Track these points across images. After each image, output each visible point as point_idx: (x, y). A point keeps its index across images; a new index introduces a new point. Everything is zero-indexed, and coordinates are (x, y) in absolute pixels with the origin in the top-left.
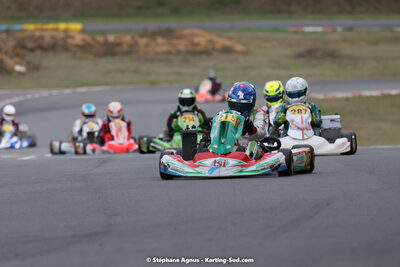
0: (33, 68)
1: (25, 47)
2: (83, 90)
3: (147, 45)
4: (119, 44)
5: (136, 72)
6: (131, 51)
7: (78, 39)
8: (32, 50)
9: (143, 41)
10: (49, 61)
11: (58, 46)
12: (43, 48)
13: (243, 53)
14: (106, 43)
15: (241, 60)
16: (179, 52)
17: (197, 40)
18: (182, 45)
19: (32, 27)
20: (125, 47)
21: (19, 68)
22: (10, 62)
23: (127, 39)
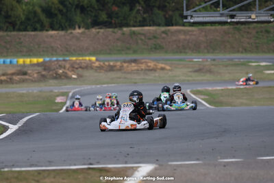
0: (80, 76)
1: (73, 67)
2: (105, 85)
3: (128, 67)
4: (115, 66)
5: (125, 78)
6: (121, 69)
7: (97, 64)
8: (77, 68)
9: (125, 65)
10: (86, 73)
11: (88, 67)
12: (81, 67)
13: (170, 70)
14: (109, 66)
15: (170, 73)
16: (142, 70)
17: (149, 64)
18: (143, 67)
19: (74, 59)
20: (118, 67)
21: (74, 76)
22: (70, 73)
23: (119, 64)
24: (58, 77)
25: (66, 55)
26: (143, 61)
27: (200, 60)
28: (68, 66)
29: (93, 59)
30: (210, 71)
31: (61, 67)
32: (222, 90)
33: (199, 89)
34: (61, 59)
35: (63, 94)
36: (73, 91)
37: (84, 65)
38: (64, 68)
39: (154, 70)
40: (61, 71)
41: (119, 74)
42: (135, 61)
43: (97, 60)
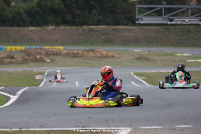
0: (52, 61)
1: (48, 54)
2: (71, 68)
3: (87, 54)
4: (78, 54)
5: (85, 62)
6: (82, 56)
7: (65, 52)
8: (50, 55)
9: (85, 53)
10: (57, 58)
11: (58, 54)
12: (54, 54)
13: (118, 58)
14: (74, 53)
15: (118, 60)
16: (97, 57)
17: (103, 53)
18: (98, 55)
19: (48, 47)
20: (80, 55)
21: (48, 60)
22: (45, 58)
23: (80, 52)
24: (36, 61)
25: (41, 45)
26: (98, 50)
27: (139, 51)
28: (43, 53)
29: (62, 48)
30: (147, 59)
31: (38, 53)
32: (156, 73)
33: (140, 72)
34: (38, 47)
35: (41, 73)
36: (48, 71)
37: (55, 52)
38: (41, 54)
39: (106, 57)
40: (38, 57)
41: (81, 60)
42: (92, 50)
43: (64, 49)
